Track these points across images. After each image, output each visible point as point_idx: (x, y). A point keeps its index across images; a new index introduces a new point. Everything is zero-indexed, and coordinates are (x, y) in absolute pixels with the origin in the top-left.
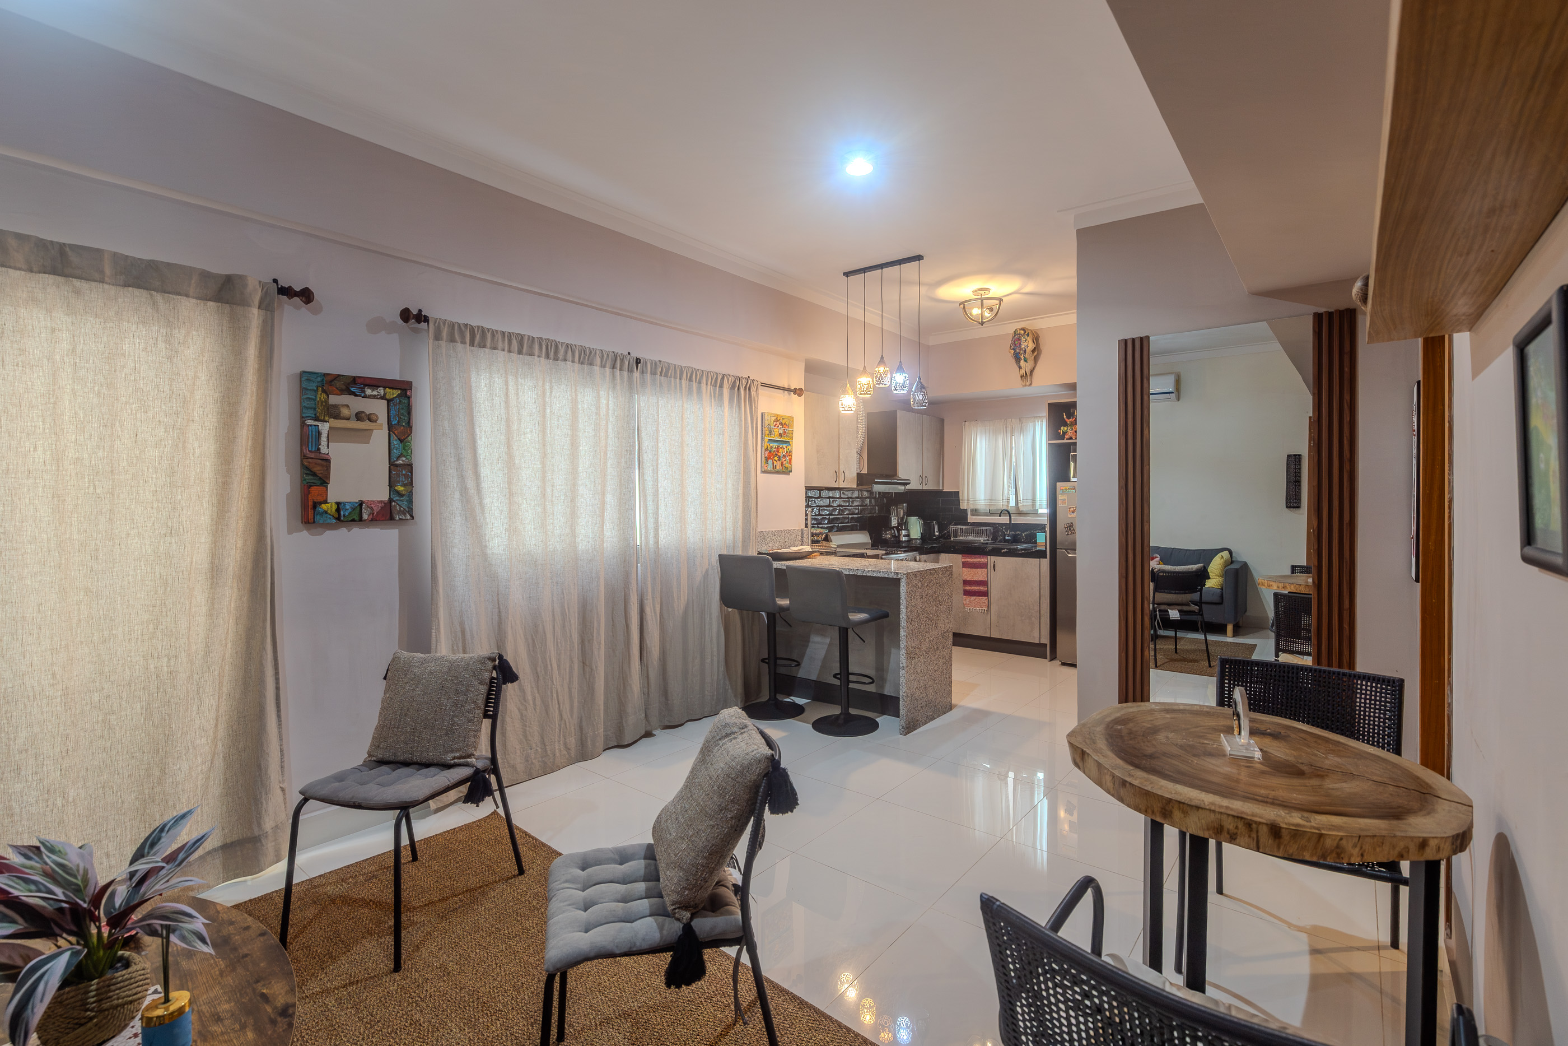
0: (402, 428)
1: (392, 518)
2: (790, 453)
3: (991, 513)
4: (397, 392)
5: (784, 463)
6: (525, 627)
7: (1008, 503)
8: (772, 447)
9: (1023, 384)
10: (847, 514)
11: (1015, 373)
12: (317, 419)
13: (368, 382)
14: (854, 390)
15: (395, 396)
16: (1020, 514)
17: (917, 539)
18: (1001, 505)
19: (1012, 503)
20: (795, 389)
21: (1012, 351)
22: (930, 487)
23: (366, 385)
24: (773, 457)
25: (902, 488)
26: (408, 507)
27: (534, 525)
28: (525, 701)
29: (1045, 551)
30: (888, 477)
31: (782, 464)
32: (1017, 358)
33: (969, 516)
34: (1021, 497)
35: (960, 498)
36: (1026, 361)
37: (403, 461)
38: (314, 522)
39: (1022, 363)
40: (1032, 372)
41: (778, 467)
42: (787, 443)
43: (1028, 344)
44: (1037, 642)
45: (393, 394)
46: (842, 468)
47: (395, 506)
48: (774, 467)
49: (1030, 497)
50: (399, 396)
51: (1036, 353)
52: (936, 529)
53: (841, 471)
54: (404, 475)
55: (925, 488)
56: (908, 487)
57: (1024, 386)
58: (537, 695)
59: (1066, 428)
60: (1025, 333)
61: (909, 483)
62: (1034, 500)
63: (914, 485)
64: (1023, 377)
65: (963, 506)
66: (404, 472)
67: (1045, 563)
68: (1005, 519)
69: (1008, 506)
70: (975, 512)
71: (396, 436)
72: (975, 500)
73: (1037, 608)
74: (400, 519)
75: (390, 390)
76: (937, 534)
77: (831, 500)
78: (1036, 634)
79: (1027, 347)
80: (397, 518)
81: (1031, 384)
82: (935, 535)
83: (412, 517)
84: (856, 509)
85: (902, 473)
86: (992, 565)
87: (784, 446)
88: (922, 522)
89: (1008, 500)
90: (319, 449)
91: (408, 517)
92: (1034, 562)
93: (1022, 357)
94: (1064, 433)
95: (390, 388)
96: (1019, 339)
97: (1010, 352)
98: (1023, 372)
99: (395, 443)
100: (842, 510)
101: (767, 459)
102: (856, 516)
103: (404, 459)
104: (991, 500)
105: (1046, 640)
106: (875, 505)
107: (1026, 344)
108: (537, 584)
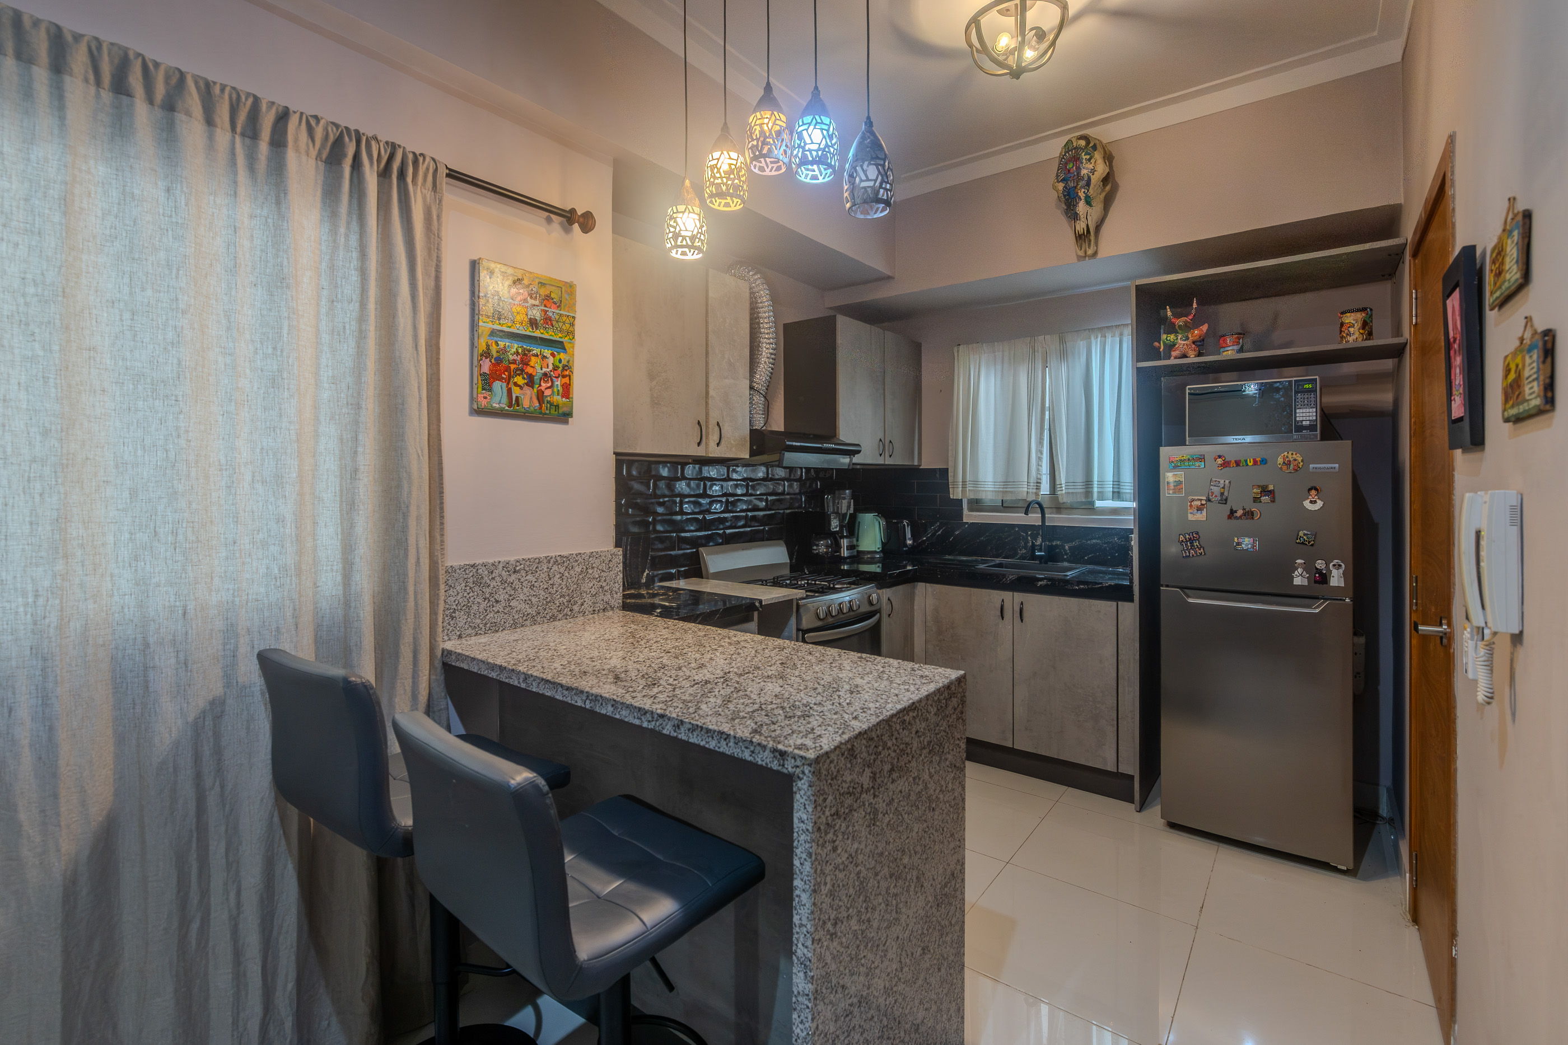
2: (565, 371)
3: (1005, 507)
5: (548, 392)
7: (1038, 488)
8: (504, 351)
9: (1081, 253)
10: (742, 511)
11: (1064, 233)
14: (699, 190)
16: (1059, 508)
17: (875, 552)
18: (1024, 491)
19: (1045, 489)
20: (573, 211)
21: (1061, 186)
22: (898, 460)
24: (510, 377)
25: (845, 460)
29: (1130, 588)
30: (817, 438)
31: (540, 396)
32: (1069, 201)
33: (965, 511)
34: (1062, 478)
35: (950, 479)
36: (1088, 202)
39: (1081, 208)
40: (1098, 228)
41: (526, 403)
42: (558, 345)
43: (1095, 168)
44: (1111, 767)
46: (714, 416)
48: (514, 402)
49: (1080, 478)
51: (1108, 188)
52: (909, 535)
53: (712, 423)
55: (889, 461)
56: (857, 459)
57: (1080, 258)
59: (1172, 337)
60: (1088, 143)
61: (859, 452)
62: (1088, 483)
63: (869, 456)
64: (1082, 238)
65: (956, 493)
67: (1130, 612)
68: (1034, 518)
69: (1037, 494)
70: (976, 505)
72: (976, 482)
73: (1111, 701)
76: (909, 542)
77: (708, 484)
78: (1110, 755)
79: (1093, 171)
81: (1095, 254)
82: (906, 545)
84: (761, 500)
85: (845, 434)
86: (1017, 609)
87: (547, 352)
88: (883, 523)
89: (1038, 483)
92: (1106, 607)
93: (1081, 194)
94: (1171, 346)
96: (1076, 159)
97: (1055, 188)
98: (1081, 226)
100: (732, 502)
101: (488, 382)
102: (761, 513)
104: (1006, 483)
105: (1131, 766)
106: (800, 494)
107: (1091, 166)
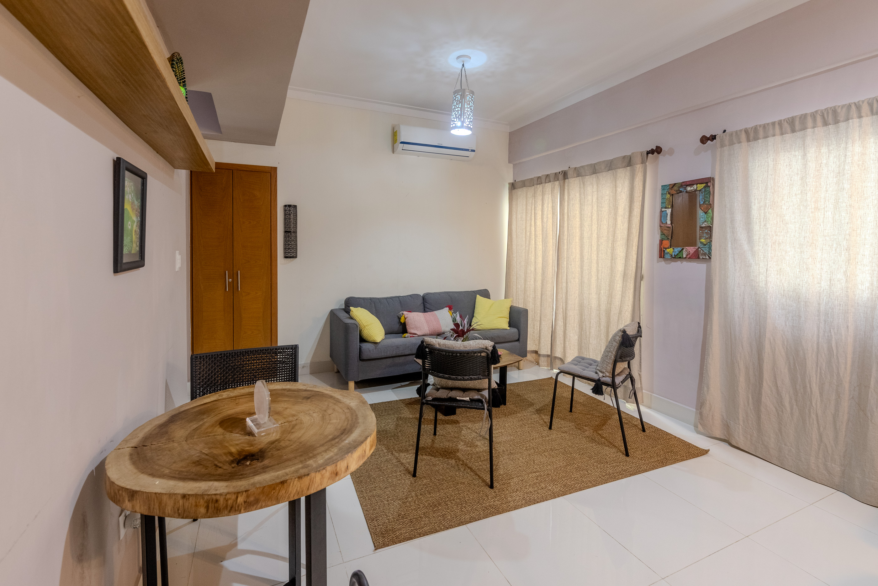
0: (706, 205)
1: (699, 258)
4: (703, 185)
6: (787, 348)
12: (666, 208)
13: (688, 183)
15: (702, 188)
23: (687, 186)
26: (709, 252)
27: (799, 268)
28: (782, 405)
37: (705, 224)
38: (664, 258)
45: (701, 186)
47: (700, 251)
50: (705, 187)
54: (706, 233)
58: (795, 407)
66: (706, 231)
71: (702, 210)
74: (703, 258)
75: (700, 185)
80: (701, 258)
83: (710, 258)
90: (667, 222)
91: (707, 257)
95: (700, 184)
99: (702, 214)
103: (706, 223)
108: (800, 317)
